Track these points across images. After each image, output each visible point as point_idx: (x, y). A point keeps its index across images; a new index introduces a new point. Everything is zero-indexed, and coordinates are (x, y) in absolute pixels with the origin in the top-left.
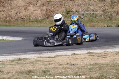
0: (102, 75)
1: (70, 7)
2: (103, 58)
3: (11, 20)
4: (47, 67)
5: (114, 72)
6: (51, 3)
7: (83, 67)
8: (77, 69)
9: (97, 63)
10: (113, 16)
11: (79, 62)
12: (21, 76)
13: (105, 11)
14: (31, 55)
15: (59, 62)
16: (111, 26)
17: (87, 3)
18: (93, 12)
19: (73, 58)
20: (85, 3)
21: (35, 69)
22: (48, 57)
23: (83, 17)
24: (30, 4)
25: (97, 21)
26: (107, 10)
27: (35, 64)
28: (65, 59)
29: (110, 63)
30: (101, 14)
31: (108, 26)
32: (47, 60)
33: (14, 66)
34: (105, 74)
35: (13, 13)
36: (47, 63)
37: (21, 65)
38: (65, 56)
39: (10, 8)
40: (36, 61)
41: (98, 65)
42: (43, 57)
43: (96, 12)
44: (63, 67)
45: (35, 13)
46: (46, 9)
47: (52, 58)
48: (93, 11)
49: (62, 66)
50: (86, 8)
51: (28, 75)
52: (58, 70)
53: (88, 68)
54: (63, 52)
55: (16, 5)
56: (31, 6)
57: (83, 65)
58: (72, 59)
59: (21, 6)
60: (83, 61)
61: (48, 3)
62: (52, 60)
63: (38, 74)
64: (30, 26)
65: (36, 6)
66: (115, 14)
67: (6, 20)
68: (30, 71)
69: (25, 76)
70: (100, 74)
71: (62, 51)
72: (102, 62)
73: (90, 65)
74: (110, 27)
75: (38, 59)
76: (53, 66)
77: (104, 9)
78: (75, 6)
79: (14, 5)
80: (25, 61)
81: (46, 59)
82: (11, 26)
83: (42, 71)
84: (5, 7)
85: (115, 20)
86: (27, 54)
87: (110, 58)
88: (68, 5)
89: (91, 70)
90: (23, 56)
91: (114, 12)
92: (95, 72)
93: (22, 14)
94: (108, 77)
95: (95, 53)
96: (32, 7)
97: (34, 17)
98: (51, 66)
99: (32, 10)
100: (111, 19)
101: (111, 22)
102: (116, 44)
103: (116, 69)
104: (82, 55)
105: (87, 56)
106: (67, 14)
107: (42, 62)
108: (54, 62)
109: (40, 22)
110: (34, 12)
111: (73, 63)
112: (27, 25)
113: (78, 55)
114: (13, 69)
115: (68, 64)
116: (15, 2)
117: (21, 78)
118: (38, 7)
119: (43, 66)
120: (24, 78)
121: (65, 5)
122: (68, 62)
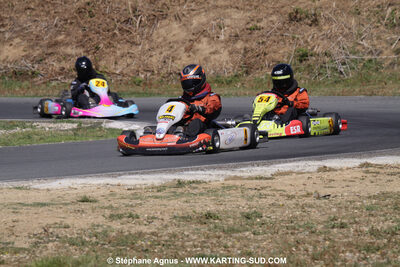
1: (306, 42)
3: (150, 80)
4: (254, 203)
6: (257, 31)
8: (335, 210)
9: (388, 193)
14: (208, 172)
15: (285, 191)
17: (355, 31)
18: (369, 57)
19: (322, 179)
20: (347, 31)
22: (256, 178)
23: (342, 70)
24: (202, 36)
27: (221, 196)
28: (302, 181)
30: (390, 61)
32: (254, 186)
33: (165, 202)
35: (155, 60)
36: (252, 192)
37: (184, 199)
38: (302, 173)
39: (147, 47)
40: (224, 188)
41: (391, 197)
42: (241, 178)
43: (378, 55)
45: (215, 59)
46: (245, 49)
47: (267, 179)
48: (371, 52)
49: (294, 201)
50: (351, 45)
51: (204, 226)
52: (284, 212)
54: (295, 164)
55: (165, 39)
56: (204, 40)
57: (351, 198)
58: (319, 181)
61: (250, 34)
62: (266, 185)
63: (231, 222)
65: (217, 42)
67: (138, 79)
68: (209, 216)
70: (398, 221)
71: (290, 162)
73: (370, 197)
75: (227, 182)
76: (270, 200)
78: (323, 39)
80: (195, 188)
81: (251, 181)
82: (151, 94)
83: (242, 213)
84: (134, 43)
86: (197, 169)
88: (303, 38)
89: (373, 212)
90: (187, 176)
93: (179, 62)
95: (381, 167)
96: (205, 43)
97: (212, 71)
98: (264, 200)
99: (208, 52)
105: (359, 175)
106: (301, 61)
107: (239, 190)
108: (271, 190)
109: (229, 83)
110: (213, 57)
111: (322, 194)
113: (336, 170)
114: (163, 208)
115: (308, 195)
116: (162, 31)
117: (186, 233)
118: (223, 45)
119: (243, 203)
120: (194, 233)
121: (293, 38)
122: (309, 191)
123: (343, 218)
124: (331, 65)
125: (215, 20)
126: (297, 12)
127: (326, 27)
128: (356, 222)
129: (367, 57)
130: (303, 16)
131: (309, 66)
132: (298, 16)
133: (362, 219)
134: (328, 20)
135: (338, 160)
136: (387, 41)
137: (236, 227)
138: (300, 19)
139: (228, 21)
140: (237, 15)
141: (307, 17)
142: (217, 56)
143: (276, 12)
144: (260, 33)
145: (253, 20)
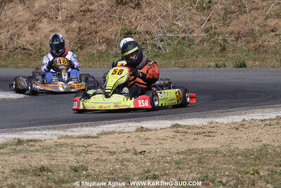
0: (204, 175)
1: (131, 22)
2: (208, 139)
4: (81, 158)
5: (231, 169)
6: (89, 13)
7: (162, 157)
8: (148, 164)
9: (193, 149)
10: (228, 43)
11: (154, 147)
12: (23, 179)
13: (211, 32)
14: (44, 132)
15: (107, 148)
16: (225, 66)
17: (171, 13)
18: (183, 35)
19: (139, 137)
20: (164, 13)
21: (54, 162)
22: (84, 137)
23: (161, 46)
24: (43, 17)
25: (192, 55)
26: (216, 28)
27: (54, 152)
28: (122, 140)
29: (223, 149)
30: (200, 39)
31: (217, 66)
32: (82, 144)
33: (6, 157)
34: (211, 173)
35: (3, 37)
36: (80, 149)
37: (22, 155)
38: (122, 133)
40: (56, 145)
41: (195, 153)
42: (71, 137)
43: (190, 33)
44: (117, 159)
46: (79, 28)
47: (93, 137)
48: (184, 31)
49: (115, 156)
50: (167, 25)
51: (38, 177)
52: (106, 165)
53: (172, 159)
54: (117, 125)
55: (11, 20)
56: (45, 20)
57: (162, 154)
58: (137, 140)
59: (21, 22)
60: (160, 146)
61: (83, 15)
62: (92, 143)
63: (61, 174)
65: (56, 22)
66: (233, 39)
68: (43, 169)
69: (33, 181)
70: (201, 173)
71: (114, 123)
72: (204, 146)
73: (178, 153)
74: (221, 68)
75: (58, 141)
76: (95, 156)
77: (208, 26)
78: (144, 20)
79: (6, 18)
80: (32, 146)
81: (79, 140)
83: (71, 167)
85: (234, 52)
86: (35, 130)
87: (222, 137)
88: (128, 19)
89: (181, 166)
90: (26, 135)
91: (230, 34)
93: (23, 39)
94: (219, 179)
95: (189, 127)
96: (45, 23)
98: (90, 156)
99: (48, 30)
100: (224, 49)
101: (225, 56)
103: (237, 163)
104: (159, 132)
105: (171, 134)
107: (70, 147)
108: (97, 147)
111: (139, 150)
114: (4, 163)
115: (127, 151)
116: (9, 12)
117: (23, 184)
118: (60, 24)
119: (72, 158)
120: (29, 184)
121: (120, 19)
122: (128, 148)
123: (155, 170)
124: (151, 42)
125: (53, 4)
127: (147, 10)
128: (166, 174)
129: (181, 35)
134: (149, 4)
136: (198, 22)
137: (65, 178)
138: (126, 3)
139: (64, 5)
144: (92, 14)
145: (85, 4)
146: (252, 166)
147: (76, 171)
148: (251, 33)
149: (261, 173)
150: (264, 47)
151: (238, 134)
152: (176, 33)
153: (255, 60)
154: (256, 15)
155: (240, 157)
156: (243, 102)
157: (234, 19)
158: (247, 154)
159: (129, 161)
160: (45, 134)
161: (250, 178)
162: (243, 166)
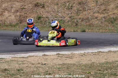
1: (40, 13)
4: (21, 66)
5: (80, 71)
6: (24, 9)
7: (53, 66)
8: (47, 69)
9: (65, 63)
10: (79, 22)
11: (49, 62)
13: (72, 18)
14: (6, 55)
15: (31, 62)
17: (56, 10)
18: (61, 19)
20: (54, 10)
21: (10, 67)
22: (22, 58)
24: (6, 10)
26: (74, 16)
27: (10, 63)
28: (37, 59)
29: (76, 64)
30: (68, 20)
31: (74, 31)
32: (21, 60)
34: (72, 73)
36: (20, 62)
38: (37, 56)
41: (66, 65)
42: (17, 58)
43: (64, 18)
44: (35, 67)
46: (20, 15)
49: (34, 65)
50: (55, 15)
51: (4, 73)
53: (57, 67)
54: (35, 53)
56: (6, 12)
58: (43, 59)
60: (52, 62)
61: (22, 10)
62: (25, 60)
63: (13, 72)
64: (5, 30)
65: (11, 13)
68: (6, 70)
71: (34, 52)
72: (69, 62)
73: (59, 65)
74: (76, 32)
75: (12, 59)
76: (26, 65)
77: (71, 16)
78: (46, 13)
83: (17, 69)
85: (81, 26)
87: (76, 59)
89: (60, 70)
92: (63, 71)
95: (63, 55)
96: (7, 13)
97: (9, 22)
98: (24, 65)
99: (7, 16)
100: (77, 25)
102: (81, 46)
104: (51, 56)
105: (56, 57)
106: (38, 20)
107: (16, 61)
108: (27, 62)
109: (14, 26)
110: (9, 17)
112: (2, 29)
113: (48, 56)
115: (39, 63)
119: (17, 66)
121: (36, 12)
123: (50, 71)
124: (48, 21)
126: (37, 3)
127: (47, 9)
128: (54, 73)
130: (39, 5)
131: (41, 21)
132: (38, 5)
133: (56, 72)
134: (48, 6)
135: (49, 52)
136: (67, 14)
137: (14, 74)
139: (14, 6)
140: (17, 4)
141: (41, 5)
142: (11, 17)
143: (31, 3)
144: (25, 10)
145: (23, 6)
146: (88, 70)
147: (19, 71)
148: (88, 19)
149: (92, 73)
150: (92, 24)
151: (82, 58)
152: (58, 18)
153: (89, 29)
154: (90, 12)
155: (83, 67)
156: (84, 45)
157: (81, 13)
158: (86, 66)
159: (39, 67)
160: (7, 56)
161: (87, 75)
162: (85, 70)
